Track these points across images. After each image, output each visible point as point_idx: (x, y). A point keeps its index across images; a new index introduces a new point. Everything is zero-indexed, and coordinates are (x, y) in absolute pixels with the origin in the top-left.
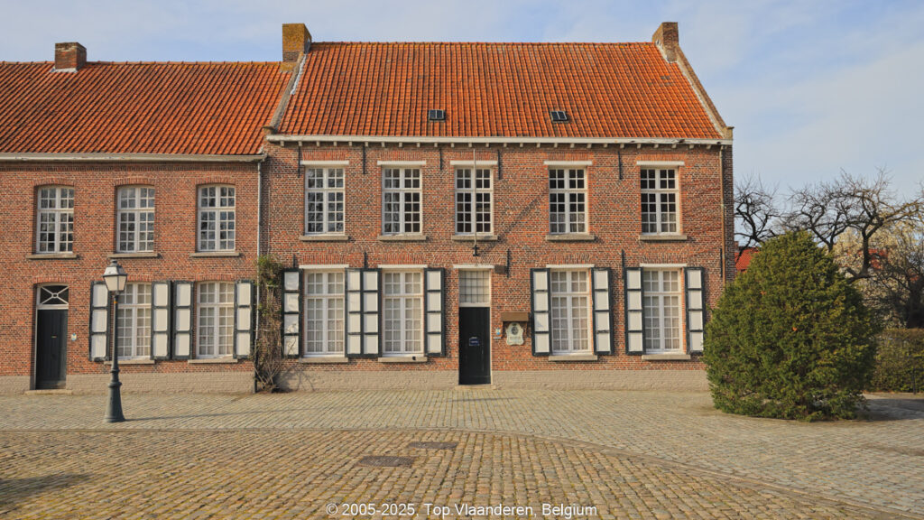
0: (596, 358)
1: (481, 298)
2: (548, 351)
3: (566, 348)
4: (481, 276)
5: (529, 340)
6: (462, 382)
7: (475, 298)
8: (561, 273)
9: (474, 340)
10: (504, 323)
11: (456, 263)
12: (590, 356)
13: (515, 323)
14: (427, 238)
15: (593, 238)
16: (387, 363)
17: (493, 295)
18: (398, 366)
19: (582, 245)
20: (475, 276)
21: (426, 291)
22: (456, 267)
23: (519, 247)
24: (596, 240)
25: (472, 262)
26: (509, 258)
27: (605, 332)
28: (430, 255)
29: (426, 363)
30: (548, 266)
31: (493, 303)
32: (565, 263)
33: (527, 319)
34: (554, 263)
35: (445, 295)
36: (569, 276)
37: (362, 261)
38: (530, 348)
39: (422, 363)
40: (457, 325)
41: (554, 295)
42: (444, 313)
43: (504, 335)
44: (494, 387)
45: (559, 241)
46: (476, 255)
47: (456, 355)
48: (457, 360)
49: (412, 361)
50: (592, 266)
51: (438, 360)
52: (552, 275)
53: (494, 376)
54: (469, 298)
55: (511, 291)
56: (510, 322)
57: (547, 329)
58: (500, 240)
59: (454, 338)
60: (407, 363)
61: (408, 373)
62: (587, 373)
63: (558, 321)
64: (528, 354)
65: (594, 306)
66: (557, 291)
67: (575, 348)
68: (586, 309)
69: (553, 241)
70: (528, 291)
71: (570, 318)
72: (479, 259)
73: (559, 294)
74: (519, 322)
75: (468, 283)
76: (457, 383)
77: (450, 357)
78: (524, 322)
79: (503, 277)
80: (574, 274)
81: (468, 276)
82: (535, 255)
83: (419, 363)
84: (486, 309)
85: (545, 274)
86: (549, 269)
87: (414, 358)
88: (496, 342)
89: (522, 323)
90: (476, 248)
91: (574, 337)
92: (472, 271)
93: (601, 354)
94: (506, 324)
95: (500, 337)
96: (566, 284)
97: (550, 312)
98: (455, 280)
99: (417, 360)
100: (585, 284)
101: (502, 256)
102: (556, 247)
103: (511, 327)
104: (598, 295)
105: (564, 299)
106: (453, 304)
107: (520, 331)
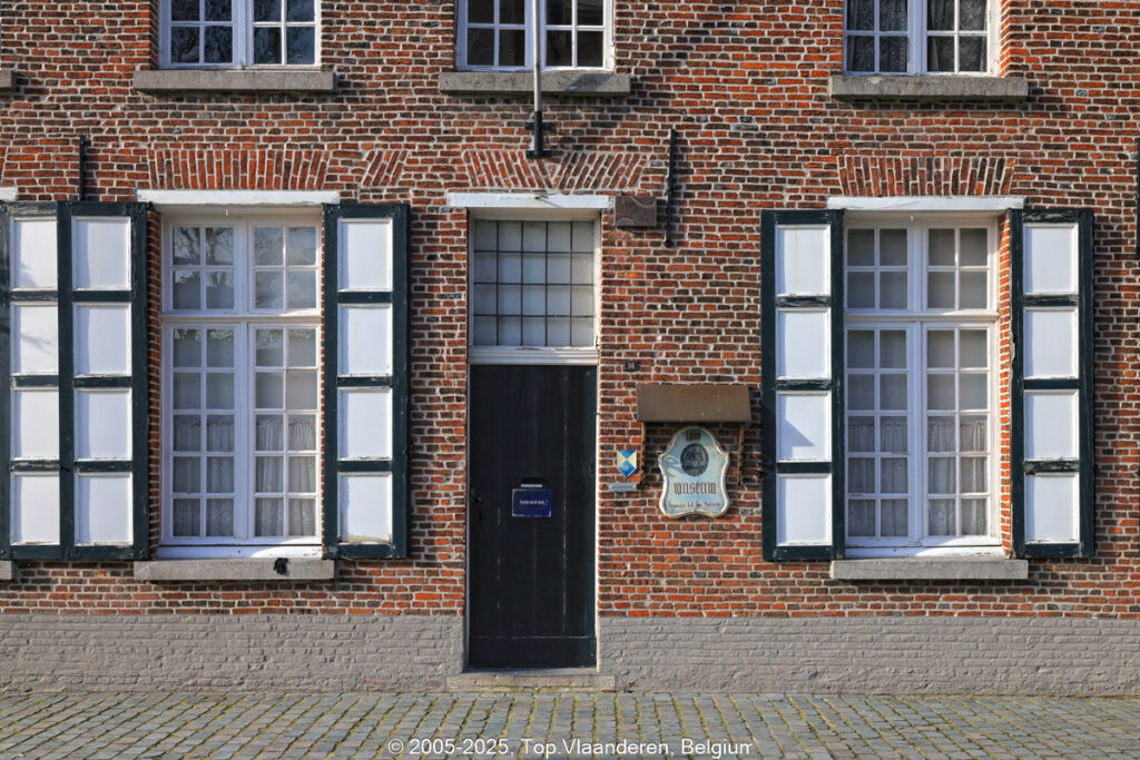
0: (1021, 570)
1: (559, 330)
2: (827, 539)
3: (897, 528)
4: (560, 241)
5: (751, 496)
6: (478, 658)
7: (536, 330)
8: (885, 233)
9: (528, 496)
10: (652, 426)
11: (460, 186)
12: (996, 563)
13: (695, 429)
14: (340, 83)
15: (1023, 92)
16: (174, 584)
17: (608, 318)
18: (218, 596)
19: (974, 119)
20: (536, 241)
21: (336, 299)
22: (458, 200)
23: (716, 124)
24: (1035, 101)
25: (522, 182)
26: (677, 169)
27: (1061, 467)
28: (350, 153)
29: (332, 584)
30: (835, 202)
31: (607, 350)
32: (908, 190)
33: (743, 414)
34: (861, 189)
35: (411, 313)
36: (917, 246)
37: (69, 172)
38: (756, 530)
39: (314, 584)
40: (461, 435)
41: (858, 319)
42: (408, 384)
43: (649, 476)
44: (609, 682)
45: (882, 102)
46: (542, 154)
47: (452, 553)
48: (458, 577)
49: (275, 576)
50: (1016, 202)
51: (382, 573)
52: (851, 239)
53: (608, 637)
54: (511, 330)
55: (683, 299)
56: (677, 425)
57: (827, 456)
58: (642, 95)
59: (449, 488)
60: (258, 584)
61: (256, 622)
62: (985, 627)
63: (870, 422)
64: (746, 553)
65: (1018, 364)
66: (870, 304)
67: (932, 532)
68: (983, 378)
69: (859, 101)
70: (752, 302)
71: (916, 411)
72: (555, 170)
73: (876, 319)
74: (710, 425)
75: (511, 269)
76: (459, 664)
77: (430, 562)
78: (735, 426)
79: (651, 246)
80: (939, 238)
81: (511, 240)
82: (782, 159)
83: (301, 585)
84: (583, 374)
85: (824, 234)
86: (840, 214)
87: (281, 565)
88: (616, 501)
89: (724, 431)
90: (541, 128)
91: (933, 489)
92: (523, 222)
93: (1041, 557)
94: (657, 434)
95: (633, 486)
96: (903, 277)
97: (842, 388)
98: (451, 254)
99: (294, 574)
100: (982, 277)
101: (648, 159)
102: (870, 124)
103: (678, 443)
104: (1039, 320)
105: (895, 338)
106: (445, 351)
107: (717, 461)
